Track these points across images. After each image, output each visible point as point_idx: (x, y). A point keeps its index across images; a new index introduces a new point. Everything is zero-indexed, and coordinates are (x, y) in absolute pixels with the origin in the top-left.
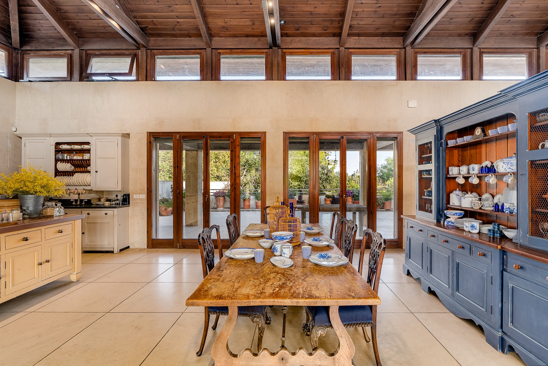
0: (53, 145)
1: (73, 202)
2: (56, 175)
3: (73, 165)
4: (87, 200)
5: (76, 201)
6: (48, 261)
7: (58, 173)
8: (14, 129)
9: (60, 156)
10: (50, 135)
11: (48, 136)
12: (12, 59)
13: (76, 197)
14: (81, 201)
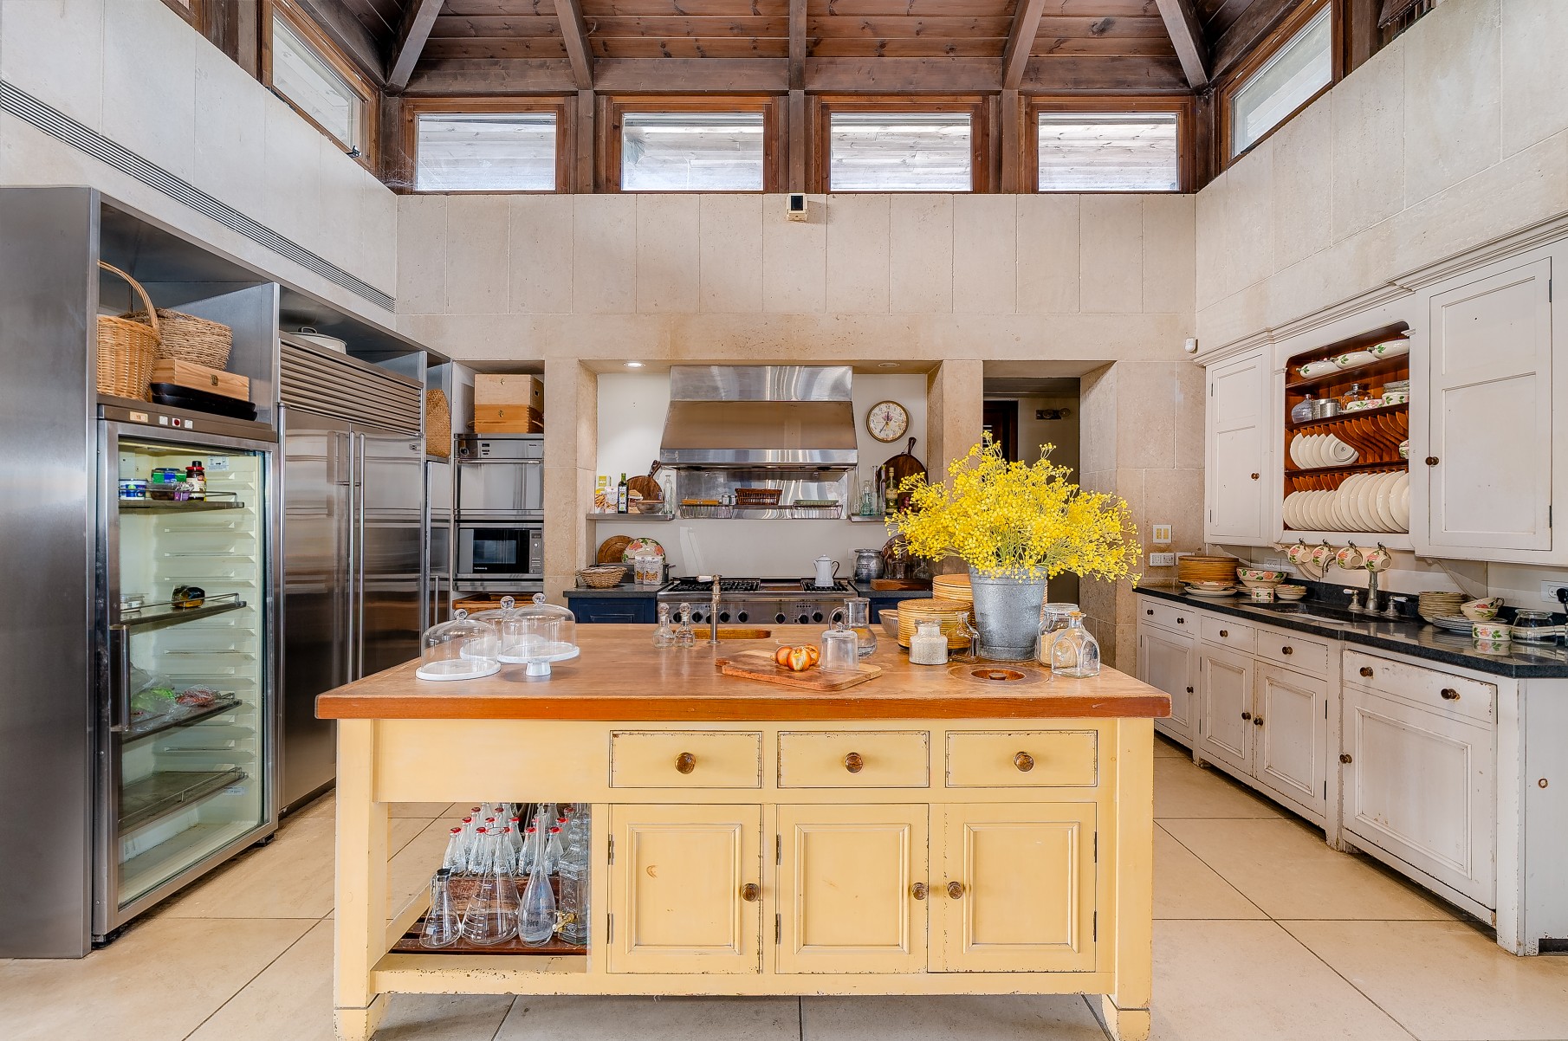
0: (1277, 372)
1: (1349, 598)
2: (1289, 489)
3: (1345, 437)
4: (1403, 599)
5: (1363, 595)
6: (955, 890)
7: (1296, 478)
8: (1190, 346)
9: (1304, 410)
10: (1266, 334)
11: (1262, 342)
12: (1194, 127)
13: (1361, 579)
14: (1383, 598)
